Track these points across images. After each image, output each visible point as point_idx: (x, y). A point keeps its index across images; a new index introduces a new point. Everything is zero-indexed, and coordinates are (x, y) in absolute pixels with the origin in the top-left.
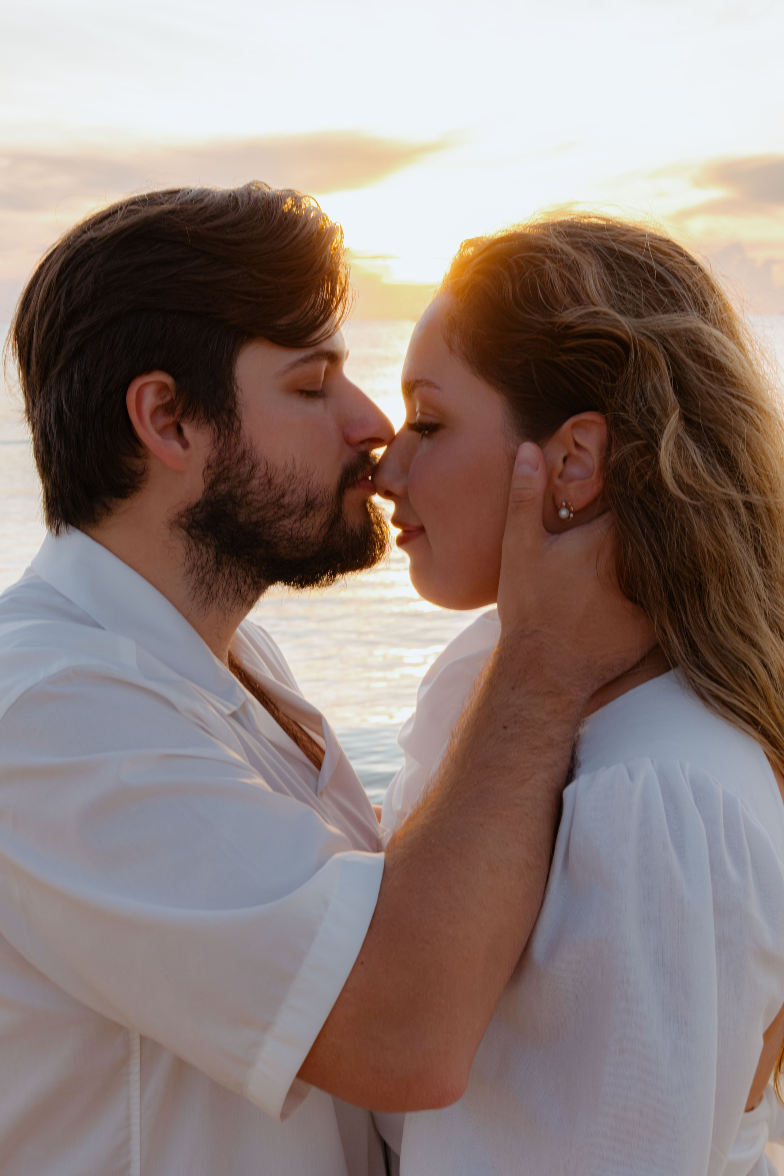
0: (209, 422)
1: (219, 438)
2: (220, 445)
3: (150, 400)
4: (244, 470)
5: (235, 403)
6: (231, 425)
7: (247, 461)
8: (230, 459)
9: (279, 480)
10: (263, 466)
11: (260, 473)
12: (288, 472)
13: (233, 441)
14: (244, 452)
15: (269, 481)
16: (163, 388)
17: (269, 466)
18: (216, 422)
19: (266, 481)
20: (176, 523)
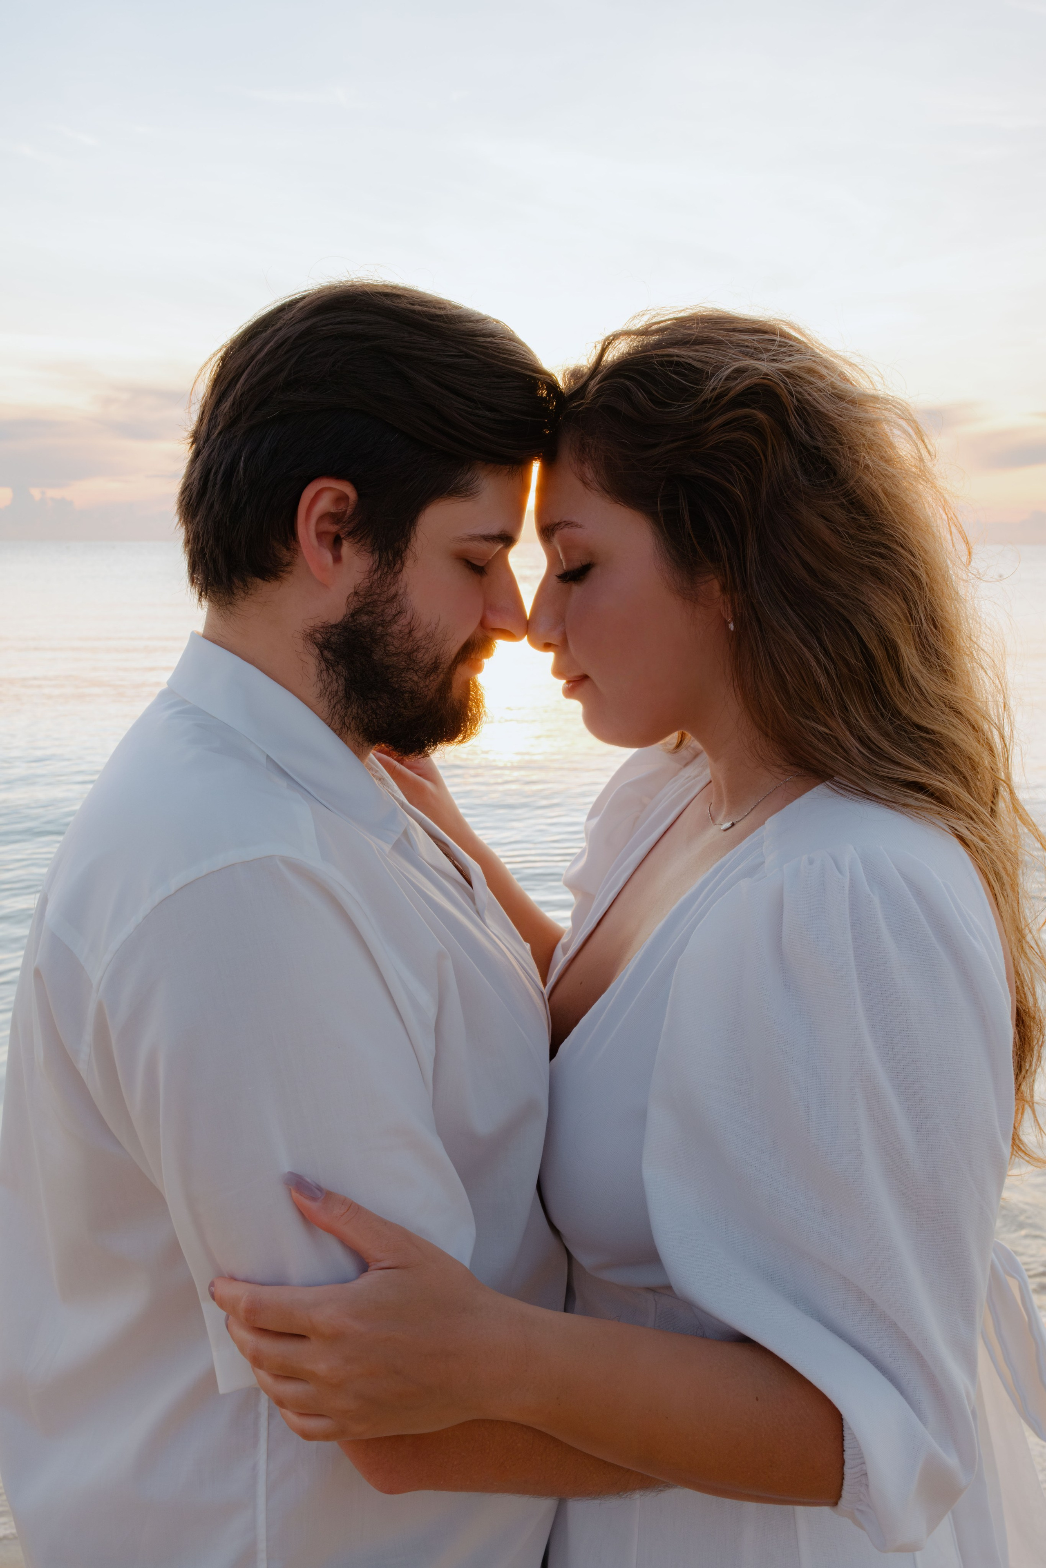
0: (372, 553)
1: (376, 571)
2: (376, 577)
3: (324, 504)
4: (391, 611)
5: (406, 547)
6: (392, 566)
7: (395, 604)
8: (379, 595)
9: (418, 634)
10: (409, 615)
11: (403, 621)
12: (428, 630)
13: (388, 580)
14: (395, 596)
15: (410, 632)
16: (341, 498)
17: (414, 617)
18: (380, 554)
19: (407, 631)
20: (309, 636)
